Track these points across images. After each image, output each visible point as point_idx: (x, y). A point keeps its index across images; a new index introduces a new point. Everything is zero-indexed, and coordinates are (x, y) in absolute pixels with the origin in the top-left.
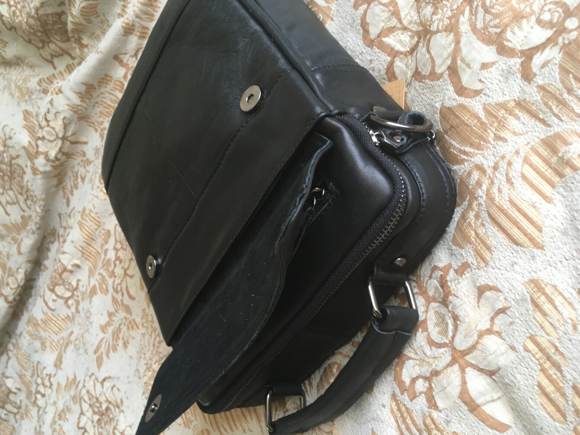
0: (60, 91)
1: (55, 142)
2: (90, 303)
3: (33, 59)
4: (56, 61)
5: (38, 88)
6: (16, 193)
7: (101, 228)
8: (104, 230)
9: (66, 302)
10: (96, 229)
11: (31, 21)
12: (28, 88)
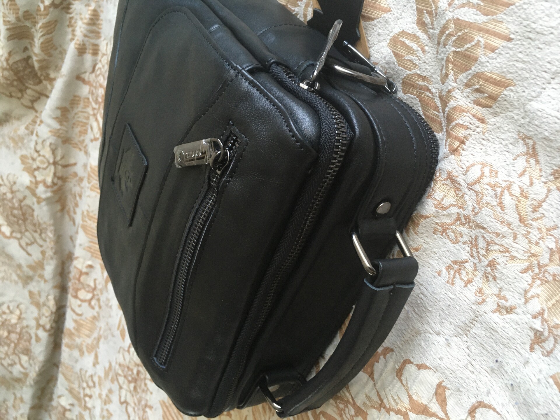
0: (41, 122)
1: (49, 169)
3: (18, 111)
4: (36, 105)
5: (27, 132)
6: (32, 232)
9: (90, 304)
11: (6, 73)
12: (19, 136)
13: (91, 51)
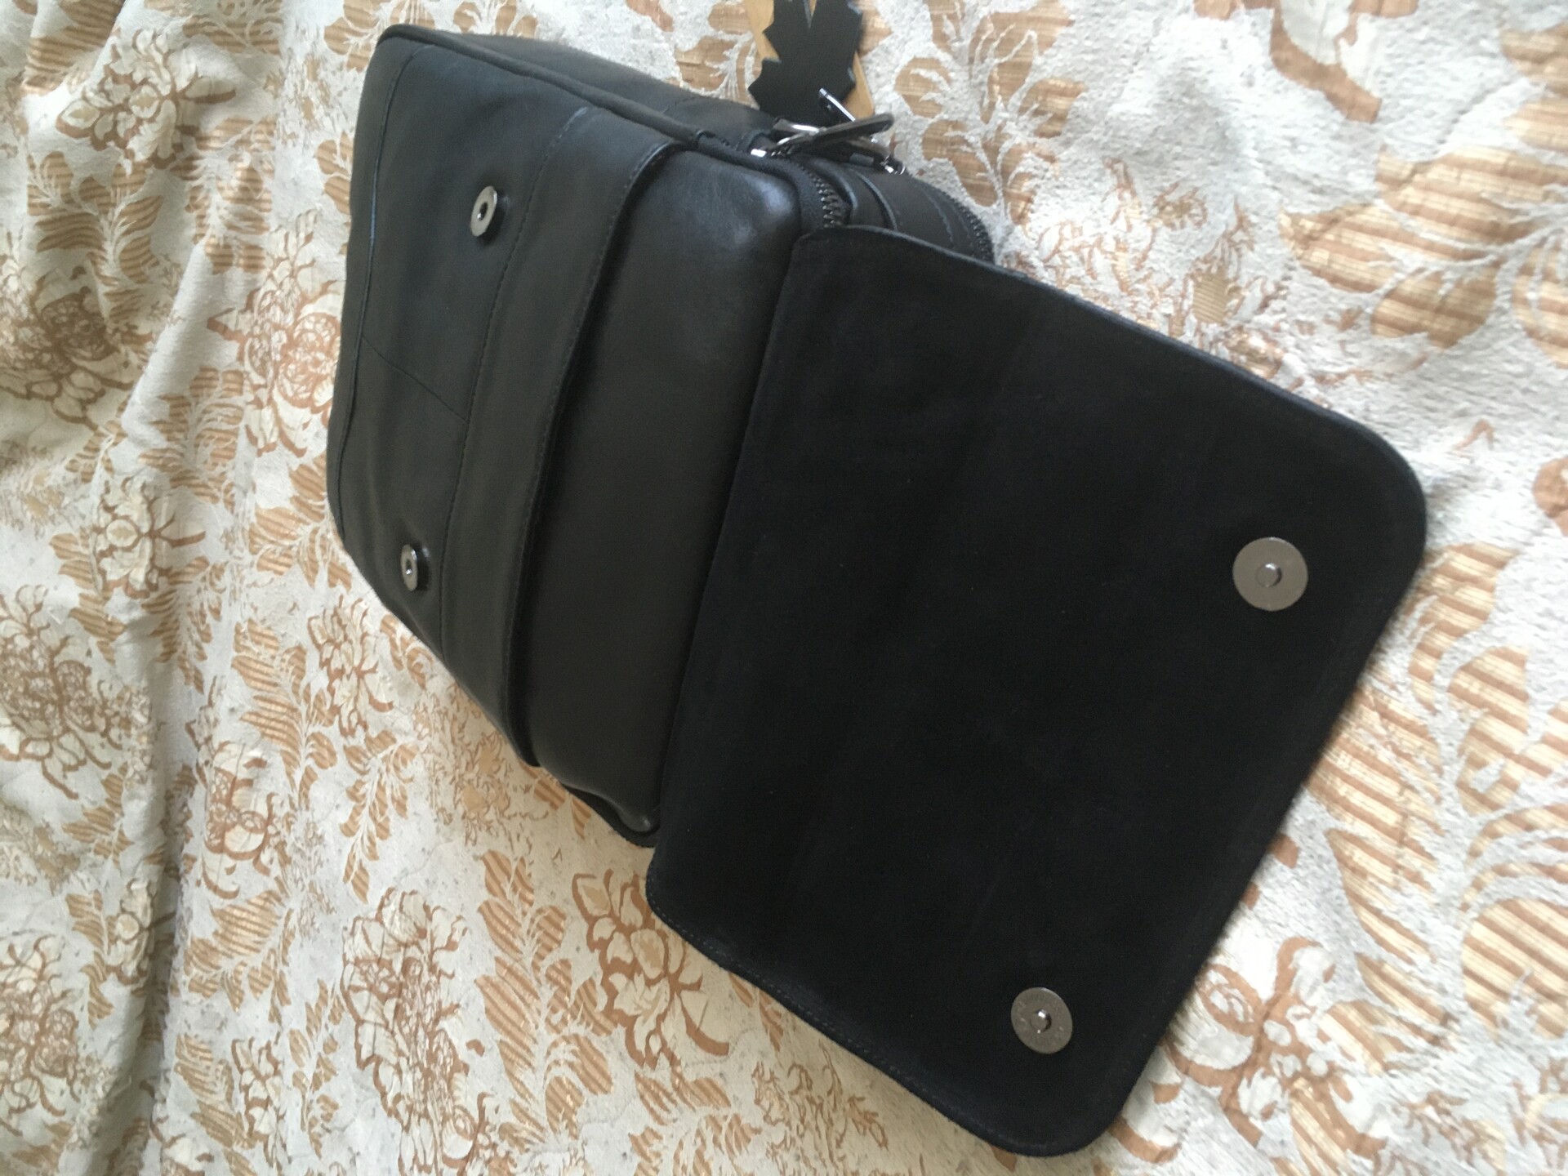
0: (122, 435)
1: (137, 548)
2: (307, 808)
3: (47, 431)
4: (93, 414)
5: (71, 476)
6: (81, 733)
7: (281, 651)
8: (287, 652)
9: (257, 860)
10: (273, 657)
11: (26, 333)
12: (49, 490)
13: (242, 261)
